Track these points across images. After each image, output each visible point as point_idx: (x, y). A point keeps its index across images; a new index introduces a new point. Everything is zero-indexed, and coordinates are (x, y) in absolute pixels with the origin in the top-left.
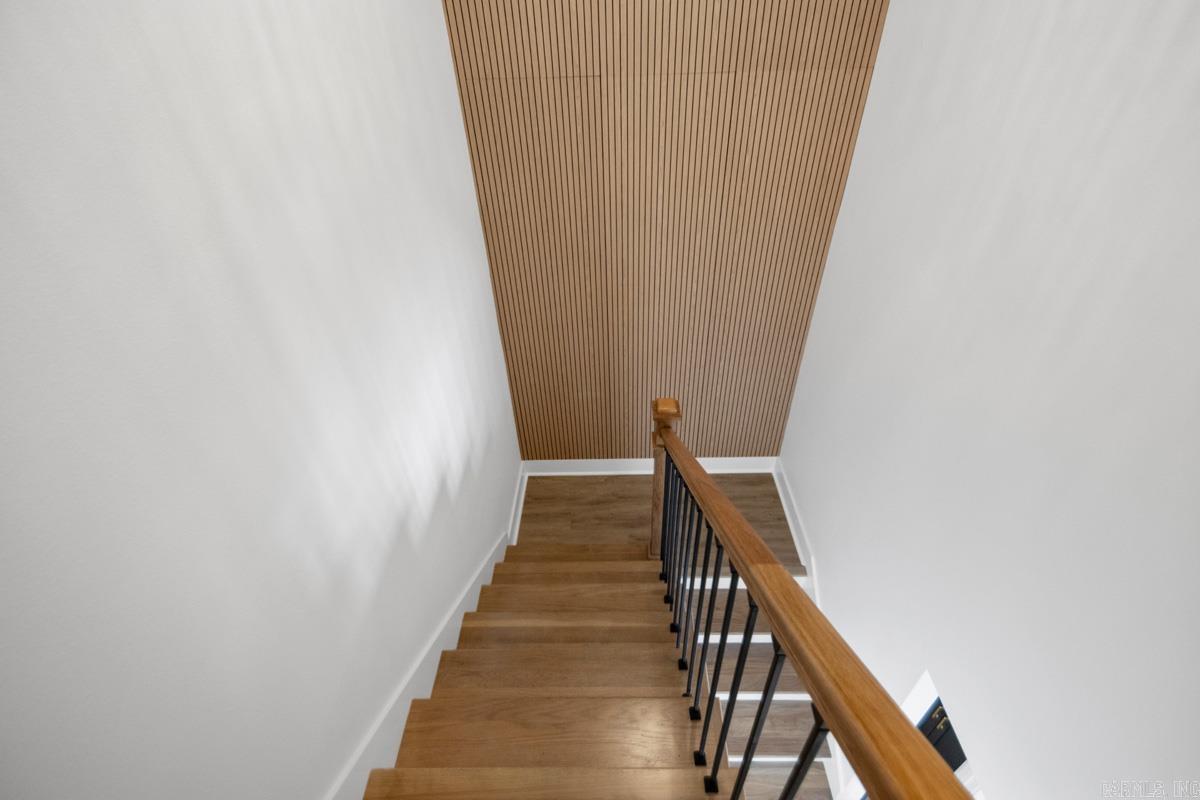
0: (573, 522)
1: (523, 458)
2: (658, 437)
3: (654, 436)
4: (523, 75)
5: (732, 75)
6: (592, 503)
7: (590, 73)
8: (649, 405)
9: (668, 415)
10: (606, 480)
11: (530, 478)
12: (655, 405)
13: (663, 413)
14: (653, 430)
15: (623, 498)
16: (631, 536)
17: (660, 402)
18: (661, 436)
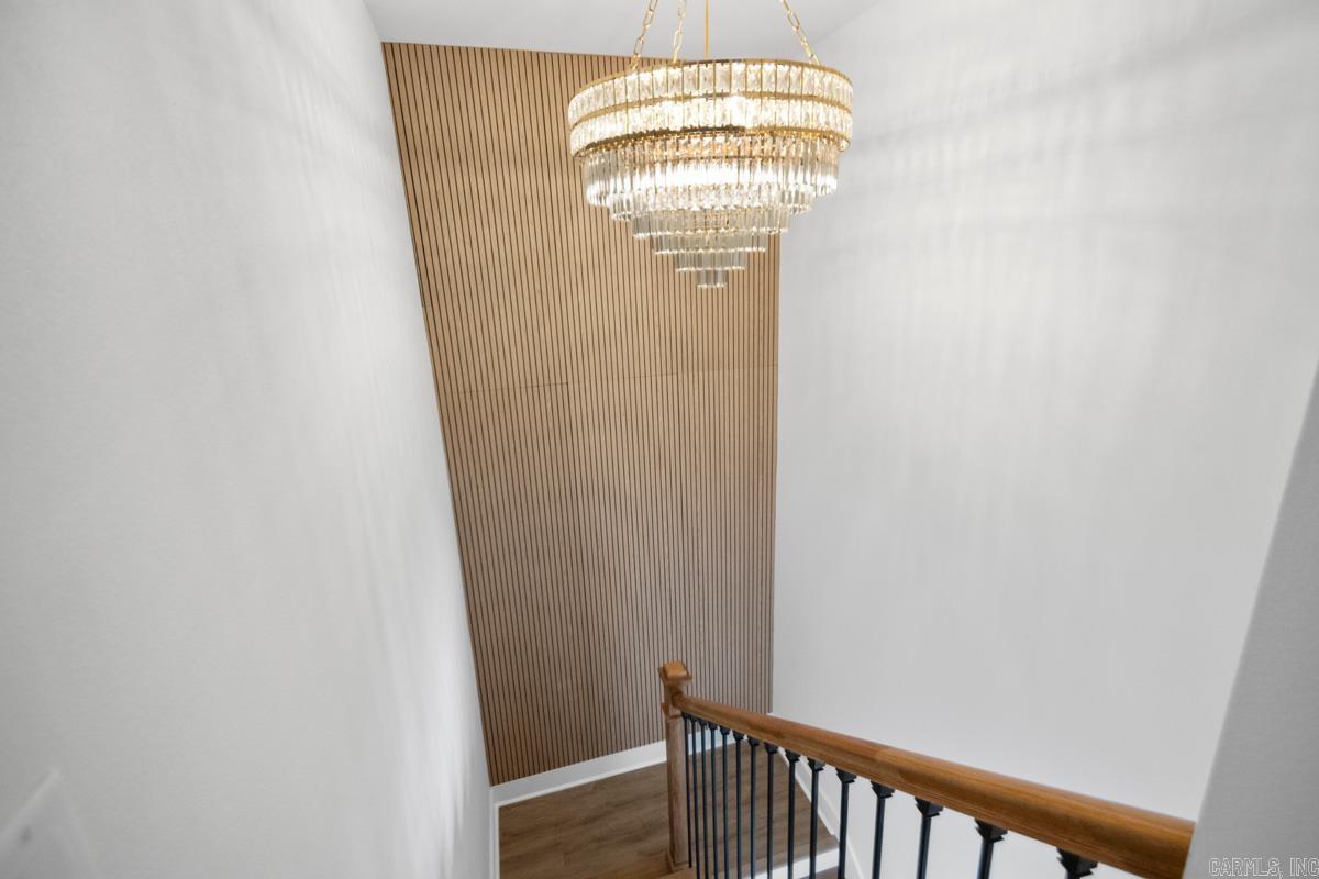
0: (566, 854)
1: (493, 783)
2: (671, 707)
3: (665, 708)
4: (499, 386)
5: (675, 376)
6: (585, 822)
7: (558, 381)
8: (658, 675)
9: (679, 680)
10: (595, 788)
11: (502, 809)
12: (663, 673)
13: (674, 679)
14: (663, 700)
15: (620, 806)
16: (640, 853)
17: (667, 667)
18: (674, 705)
